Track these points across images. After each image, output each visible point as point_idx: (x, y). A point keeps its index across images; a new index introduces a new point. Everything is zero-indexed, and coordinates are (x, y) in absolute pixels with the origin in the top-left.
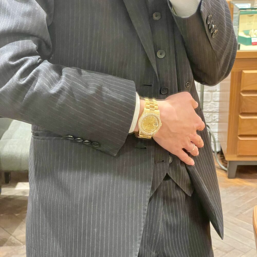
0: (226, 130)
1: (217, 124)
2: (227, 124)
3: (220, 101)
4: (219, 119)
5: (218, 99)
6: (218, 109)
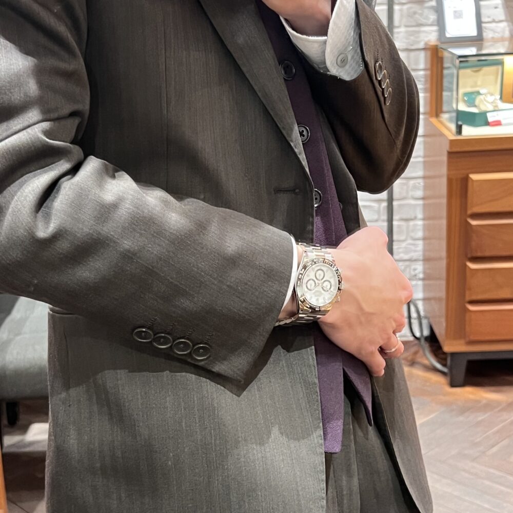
0: (443, 294)
1: (420, 283)
2: (444, 283)
3: (424, 239)
4: (424, 273)
5: (420, 234)
6: (421, 253)
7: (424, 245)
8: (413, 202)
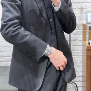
0: (85, 85)
1: (81, 82)
2: (86, 82)
4: (82, 80)
5: (81, 70)
6: (81, 75)
8: (79, 62)
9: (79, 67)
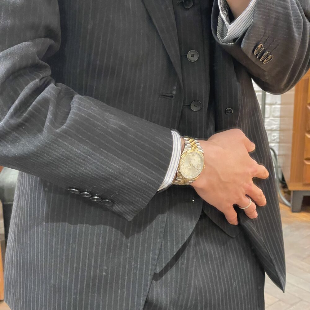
1: (277, 145)
2: (290, 145)
3: (281, 117)
4: (280, 138)
5: (278, 114)
6: (278, 126)
7: (281, 121)
9: (273, 106)
